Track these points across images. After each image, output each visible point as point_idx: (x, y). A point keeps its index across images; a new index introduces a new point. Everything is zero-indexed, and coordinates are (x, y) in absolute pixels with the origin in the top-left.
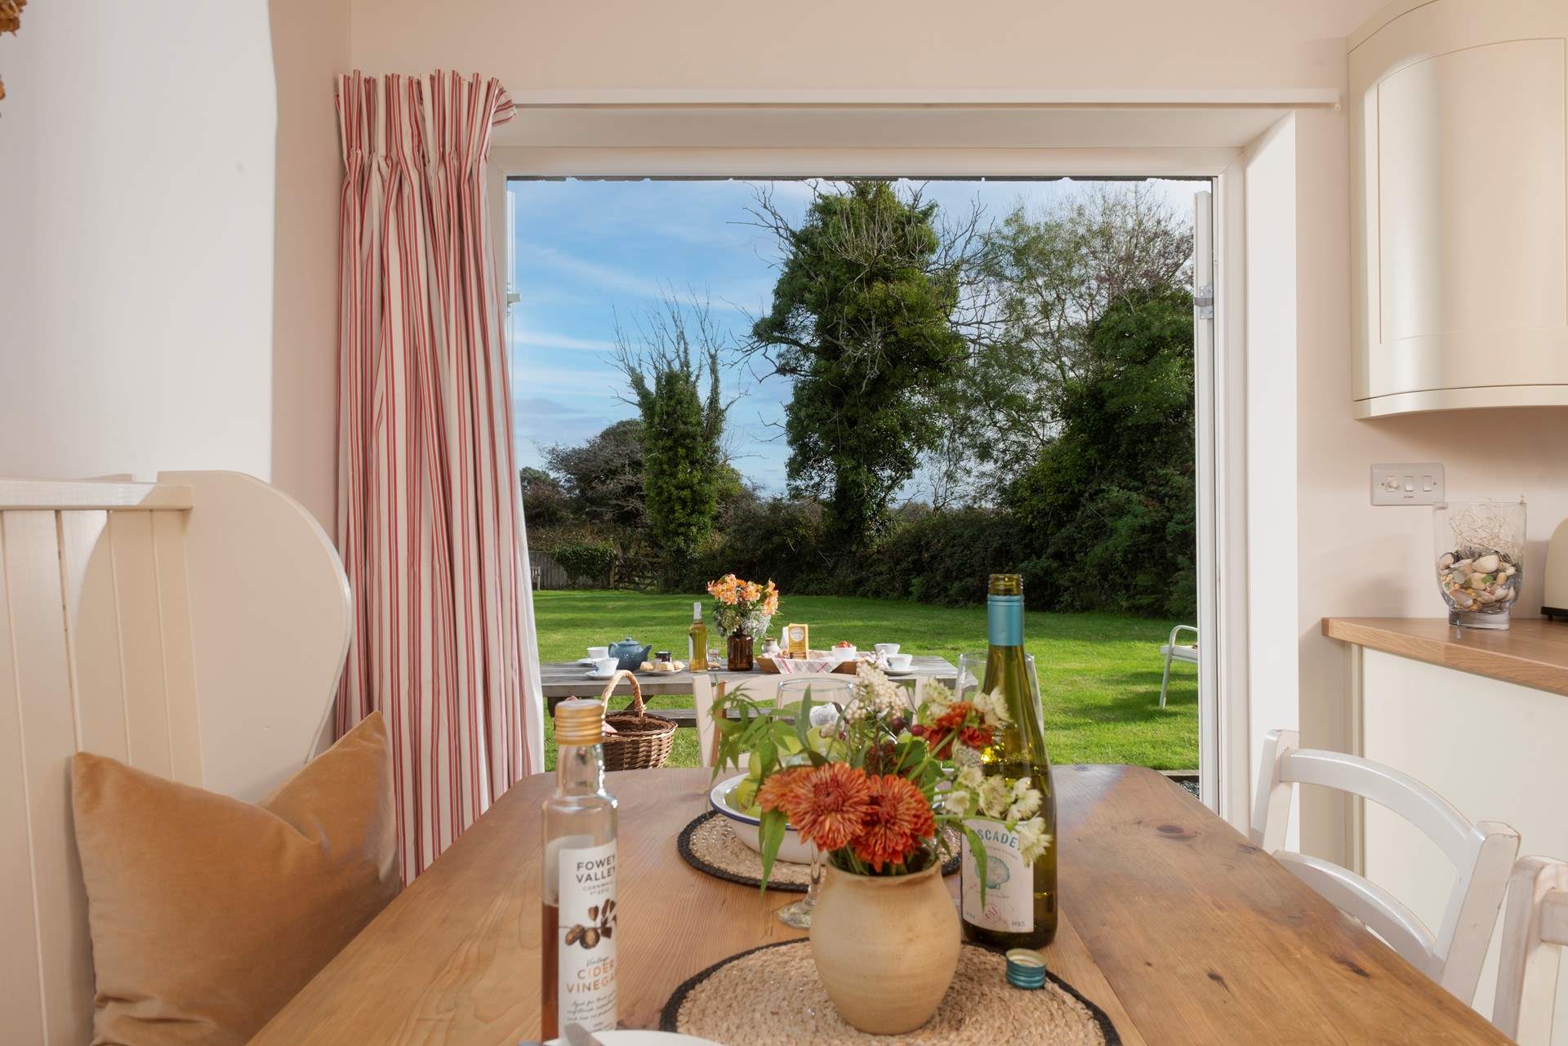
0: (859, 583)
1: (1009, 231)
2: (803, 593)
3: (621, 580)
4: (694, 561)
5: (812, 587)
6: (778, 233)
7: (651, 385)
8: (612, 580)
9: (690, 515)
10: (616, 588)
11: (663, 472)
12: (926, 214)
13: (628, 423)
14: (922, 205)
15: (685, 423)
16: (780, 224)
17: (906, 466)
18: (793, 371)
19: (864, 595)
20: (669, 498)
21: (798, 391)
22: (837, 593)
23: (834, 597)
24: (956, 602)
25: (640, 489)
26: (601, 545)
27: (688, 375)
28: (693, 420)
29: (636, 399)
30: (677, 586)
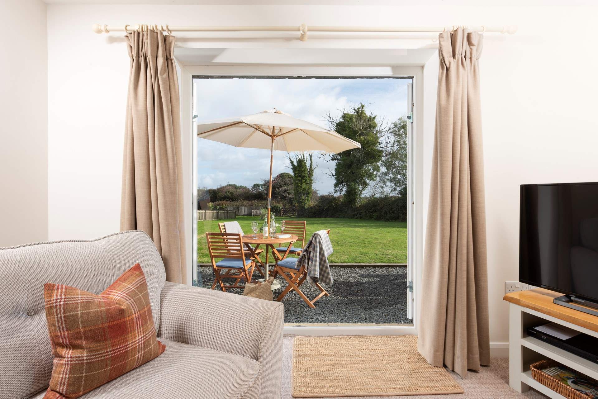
0: (354, 215)
1: (399, 122)
2: (339, 218)
3: (283, 214)
4: (306, 209)
5: (341, 216)
6: (331, 123)
7: (295, 163)
8: (281, 214)
9: (305, 197)
10: (283, 216)
11: (298, 186)
12: (374, 118)
13: (284, 173)
14: (373, 116)
15: (304, 173)
16: (332, 121)
17: (365, 185)
18: (336, 159)
19: (357, 218)
20: (300, 193)
21: (337, 165)
22: (348, 218)
23: (348, 219)
24: (388, 220)
25: (288, 191)
26: (279, 205)
27: (304, 160)
28: (306, 172)
29: (292, 167)
30: (302, 216)
